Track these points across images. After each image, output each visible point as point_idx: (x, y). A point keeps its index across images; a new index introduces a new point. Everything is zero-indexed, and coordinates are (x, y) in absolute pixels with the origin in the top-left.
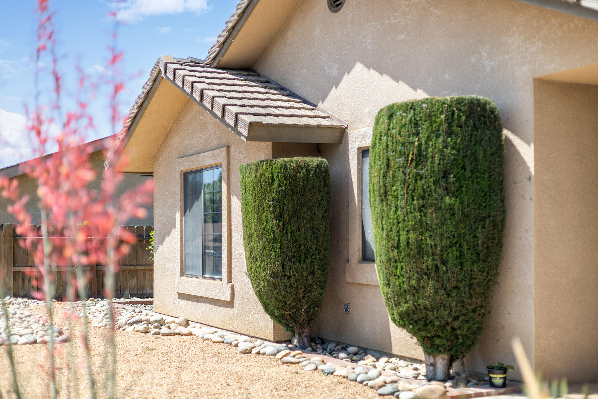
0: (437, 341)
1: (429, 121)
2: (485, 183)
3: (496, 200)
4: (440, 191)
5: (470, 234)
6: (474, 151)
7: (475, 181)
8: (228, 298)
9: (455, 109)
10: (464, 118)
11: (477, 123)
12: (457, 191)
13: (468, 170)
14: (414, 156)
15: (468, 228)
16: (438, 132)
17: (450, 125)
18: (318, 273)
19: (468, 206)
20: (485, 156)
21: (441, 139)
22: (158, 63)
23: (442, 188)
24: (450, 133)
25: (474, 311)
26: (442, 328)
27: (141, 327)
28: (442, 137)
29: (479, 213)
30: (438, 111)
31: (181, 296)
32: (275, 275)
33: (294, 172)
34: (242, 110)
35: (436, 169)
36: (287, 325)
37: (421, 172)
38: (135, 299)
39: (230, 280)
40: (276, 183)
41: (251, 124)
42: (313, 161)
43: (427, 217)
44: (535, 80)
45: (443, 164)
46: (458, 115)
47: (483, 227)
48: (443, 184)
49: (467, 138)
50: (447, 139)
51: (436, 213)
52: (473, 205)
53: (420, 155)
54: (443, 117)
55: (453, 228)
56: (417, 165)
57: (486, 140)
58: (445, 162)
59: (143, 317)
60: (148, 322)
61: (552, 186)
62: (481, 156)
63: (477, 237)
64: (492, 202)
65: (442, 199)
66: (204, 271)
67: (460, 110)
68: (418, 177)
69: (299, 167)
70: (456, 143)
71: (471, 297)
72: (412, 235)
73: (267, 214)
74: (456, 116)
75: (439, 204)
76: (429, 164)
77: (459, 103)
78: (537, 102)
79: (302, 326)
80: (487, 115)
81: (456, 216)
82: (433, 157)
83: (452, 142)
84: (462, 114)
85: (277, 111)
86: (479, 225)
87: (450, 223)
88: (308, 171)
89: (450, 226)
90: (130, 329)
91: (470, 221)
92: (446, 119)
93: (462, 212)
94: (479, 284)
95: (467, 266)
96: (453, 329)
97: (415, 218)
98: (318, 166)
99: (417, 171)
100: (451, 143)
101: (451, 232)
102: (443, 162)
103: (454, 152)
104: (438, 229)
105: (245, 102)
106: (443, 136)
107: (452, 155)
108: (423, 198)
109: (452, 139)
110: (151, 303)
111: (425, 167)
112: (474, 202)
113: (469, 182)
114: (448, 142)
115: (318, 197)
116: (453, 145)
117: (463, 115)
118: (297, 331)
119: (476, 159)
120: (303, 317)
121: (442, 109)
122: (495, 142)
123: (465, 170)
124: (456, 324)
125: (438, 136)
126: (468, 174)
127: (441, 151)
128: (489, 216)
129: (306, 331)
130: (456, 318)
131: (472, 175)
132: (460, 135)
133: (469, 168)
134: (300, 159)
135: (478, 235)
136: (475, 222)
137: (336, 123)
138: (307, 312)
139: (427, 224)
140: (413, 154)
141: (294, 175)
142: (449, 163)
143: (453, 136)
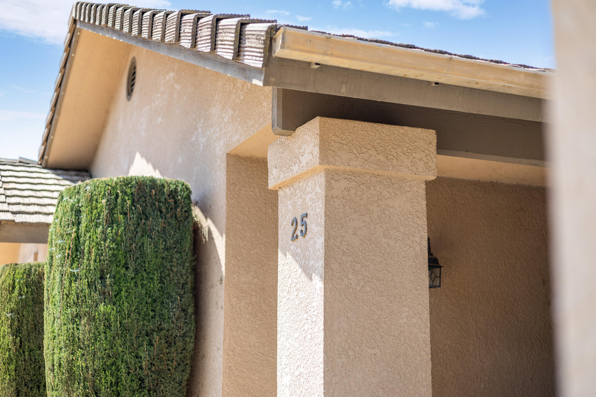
1: (89, 207)
2: (154, 286)
3: (173, 309)
4: (96, 296)
5: (130, 353)
6: (140, 244)
7: (139, 283)
9: (118, 191)
10: (129, 202)
11: (149, 209)
12: (116, 296)
13: (131, 269)
14: (70, 251)
15: (128, 344)
16: (98, 221)
17: (111, 211)
19: (129, 315)
20: (155, 251)
21: (100, 229)
23: (97, 292)
24: (111, 221)
28: (101, 227)
29: (144, 324)
30: (99, 195)
33: (38, 278)
35: (92, 268)
37: (76, 271)
40: (16, 291)
41: (0, 222)
43: (80, 330)
44: (229, 155)
45: (100, 260)
46: (122, 199)
47: (151, 344)
48: (99, 287)
49: (132, 228)
50: (106, 229)
51: (89, 325)
52: (135, 314)
53: (77, 250)
54: (104, 201)
55: (107, 345)
56: (73, 261)
57: (158, 231)
58: (102, 258)
61: (252, 291)
62: (149, 251)
63: (141, 357)
64: (165, 311)
65: (97, 306)
67: (125, 193)
68: (74, 277)
70: (116, 234)
72: (64, 355)
73: (5, 328)
74: (119, 200)
75: (93, 312)
76: (85, 261)
77: (126, 185)
78: (231, 184)
80: (163, 200)
81: (112, 328)
82: (90, 253)
83: (112, 232)
84: (127, 198)
86: (143, 340)
87: (104, 338)
89: (104, 342)
91: (131, 335)
92: (108, 205)
93: (120, 323)
97: (68, 331)
99: (72, 271)
100: (111, 234)
101: (105, 350)
102: (99, 258)
103: (113, 246)
104: (90, 345)
106: (103, 225)
107: (110, 249)
108: (76, 305)
109: (112, 230)
111: (81, 265)
112: (137, 311)
113: (130, 284)
114: (108, 233)
116: (113, 237)
117: (129, 199)
121: (105, 191)
122: (173, 233)
123: (127, 268)
125: (97, 226)
126: (130, 274)
127: (99, 245)
128: (160, 330)
131: (135, 275)
132: (123, 225)
133: (132, 266)
135: (142, 354)
136: (138, 337)
139: (79, 339)
140: (69, 249)
141: (38, 281)
142: (107, 260)
143: (115, 226)
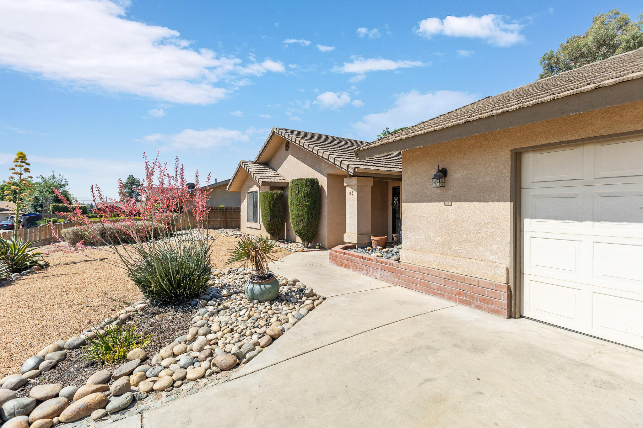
0: (304, 238)
1: (301, 184)
2: (315, 199)
3: (318, 203)
4: (303, 201)
5: (311, 212)
7: (312, 199)
8: (259, 228)
10: (309, 183)
11: (313, 185)
15: (310, 210)
18: (280, 221)
19: (311, 205)
20: (314, 193)
22: (240, 162)
24: (306, 187)
25: (312, 231)
26: (305, 235)
27: (235, 236)
31: (247, 227)
32: (268, 222)
34: (261, 177)
35: (302, 196)
36: (272, 235)
37: (299, 197)
38: (237, 229)
39: (259, 223)
40: (269, 198)
41: (262, 182)
42: (279, 192)
44: (327, 174)
45: (304, 195)
48: (304, 199)
49: (310, 188)
51: (302, 206)
53: (299, 192)
55: (307, 210)
56: (298, 195)
57: (315, 189)
59: (236, 233)
60: (237, 235)
62: (313, 192)
64: (316, 204)
65: (304, 203)
66: (254, 221)
69: (275, 193)
71: (311, 227)
72: (297, 212)
73: (267, 205)
74: (307, 183)
77: (308, 180)
78: (328, 180)
79: (276, 235)
80: (315, 183)
81: (307, 207)
82: (302, 193)
83: (306, 189)
85: (271, 178)
88: (277, 194)
90: (232, 237)
91: (311, 208)
92: (305, 184)
94: (313, 224)
95: (310, 220)
96: (308, 235)
97: (298, 208)
98: (280, 193)
103: (307, 192)
104: (303, 210)
105: (262, 175)
106: (304, 187)
108: (299, 203)
110: (240, 230)
111: (300, 195)
115: (280, 201)
118: (275, 237)
119: (312, 194)
120: (276, 233)
122: (317, 189)
123: (310, 195)
124: (308, 234)
126: (310, 197)
127: (304, 192)
128: (315, 207)
129: (278, 237)
130: (308, 232)
134: (275, 191)
135: (313, 212)
137: (286, 181)
138: (277, 231)
139: (300, 209)
140: (297, 192)
141: (274, 195)
142: (306, 194)
